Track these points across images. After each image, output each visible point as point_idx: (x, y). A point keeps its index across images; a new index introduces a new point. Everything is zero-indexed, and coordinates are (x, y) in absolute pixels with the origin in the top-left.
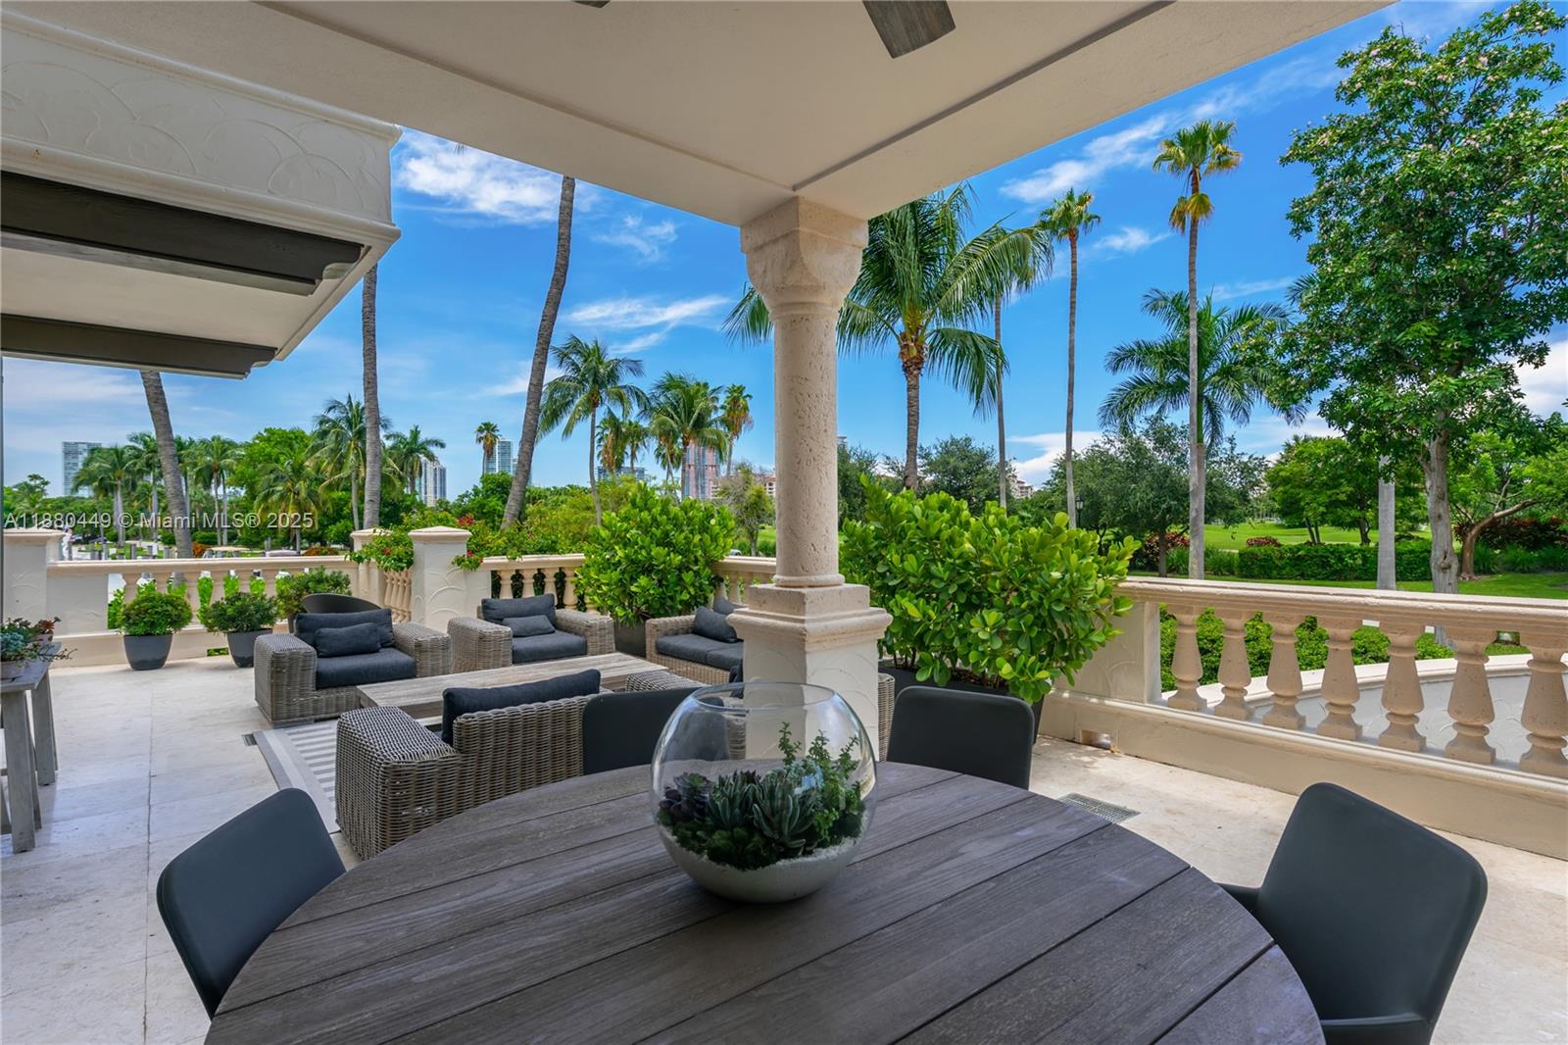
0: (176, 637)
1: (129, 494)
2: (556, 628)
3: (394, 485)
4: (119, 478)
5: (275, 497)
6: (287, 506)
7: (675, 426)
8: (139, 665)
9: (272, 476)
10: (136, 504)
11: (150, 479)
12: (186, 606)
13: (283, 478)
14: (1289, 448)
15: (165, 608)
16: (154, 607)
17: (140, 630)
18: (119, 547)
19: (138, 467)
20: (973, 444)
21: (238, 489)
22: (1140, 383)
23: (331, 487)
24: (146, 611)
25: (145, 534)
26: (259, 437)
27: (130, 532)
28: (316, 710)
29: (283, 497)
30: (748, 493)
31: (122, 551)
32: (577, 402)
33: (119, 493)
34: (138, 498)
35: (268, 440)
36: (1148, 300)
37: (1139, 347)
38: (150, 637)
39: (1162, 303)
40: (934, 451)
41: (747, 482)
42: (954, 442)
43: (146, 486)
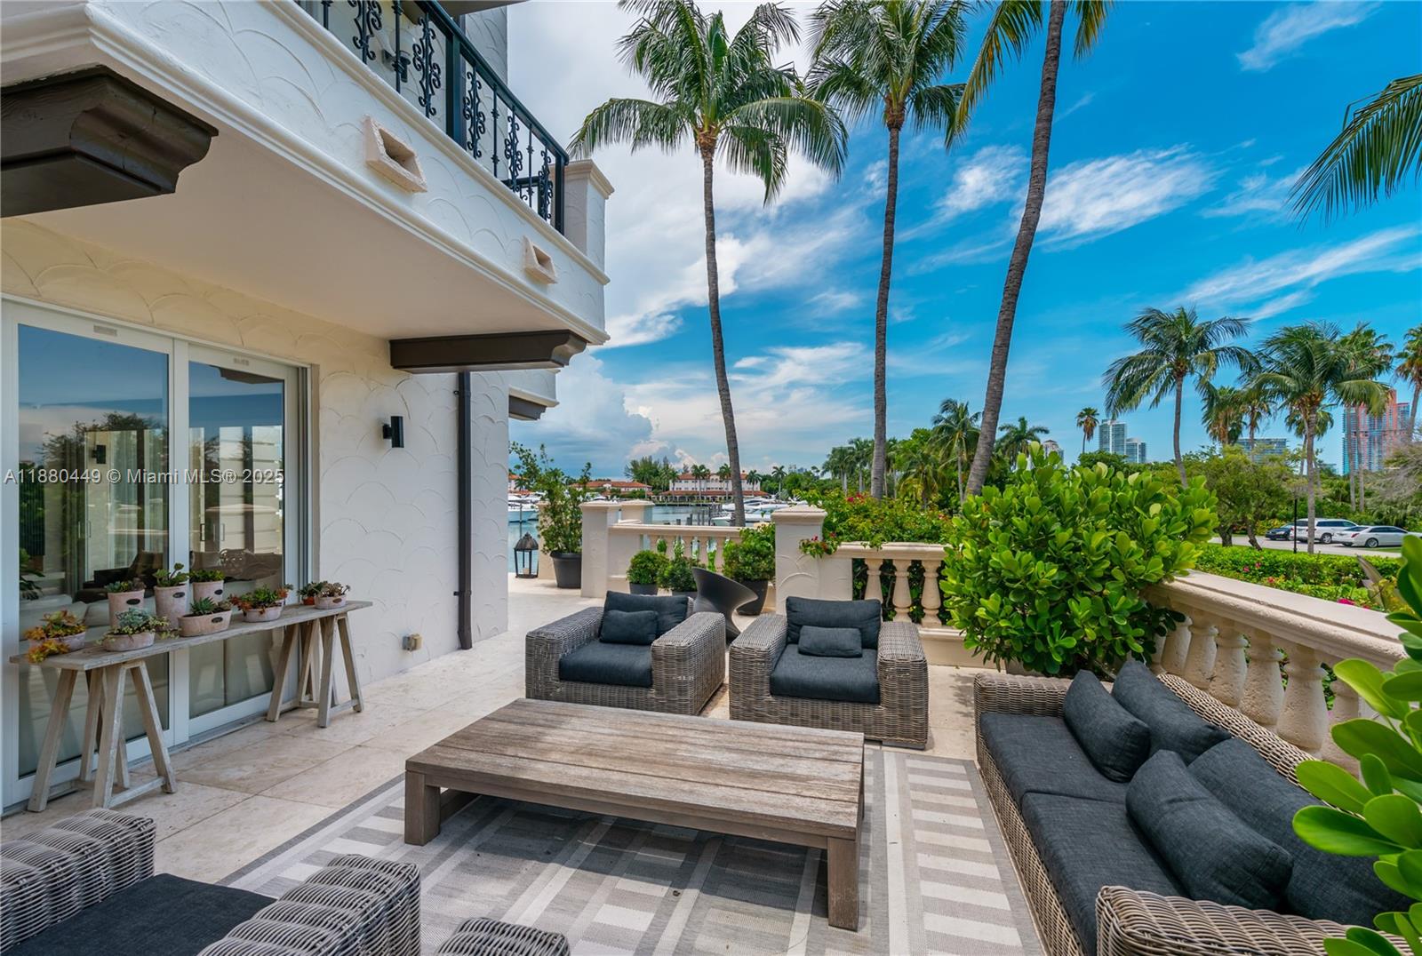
13: (915, 462)
29: (916, 477)
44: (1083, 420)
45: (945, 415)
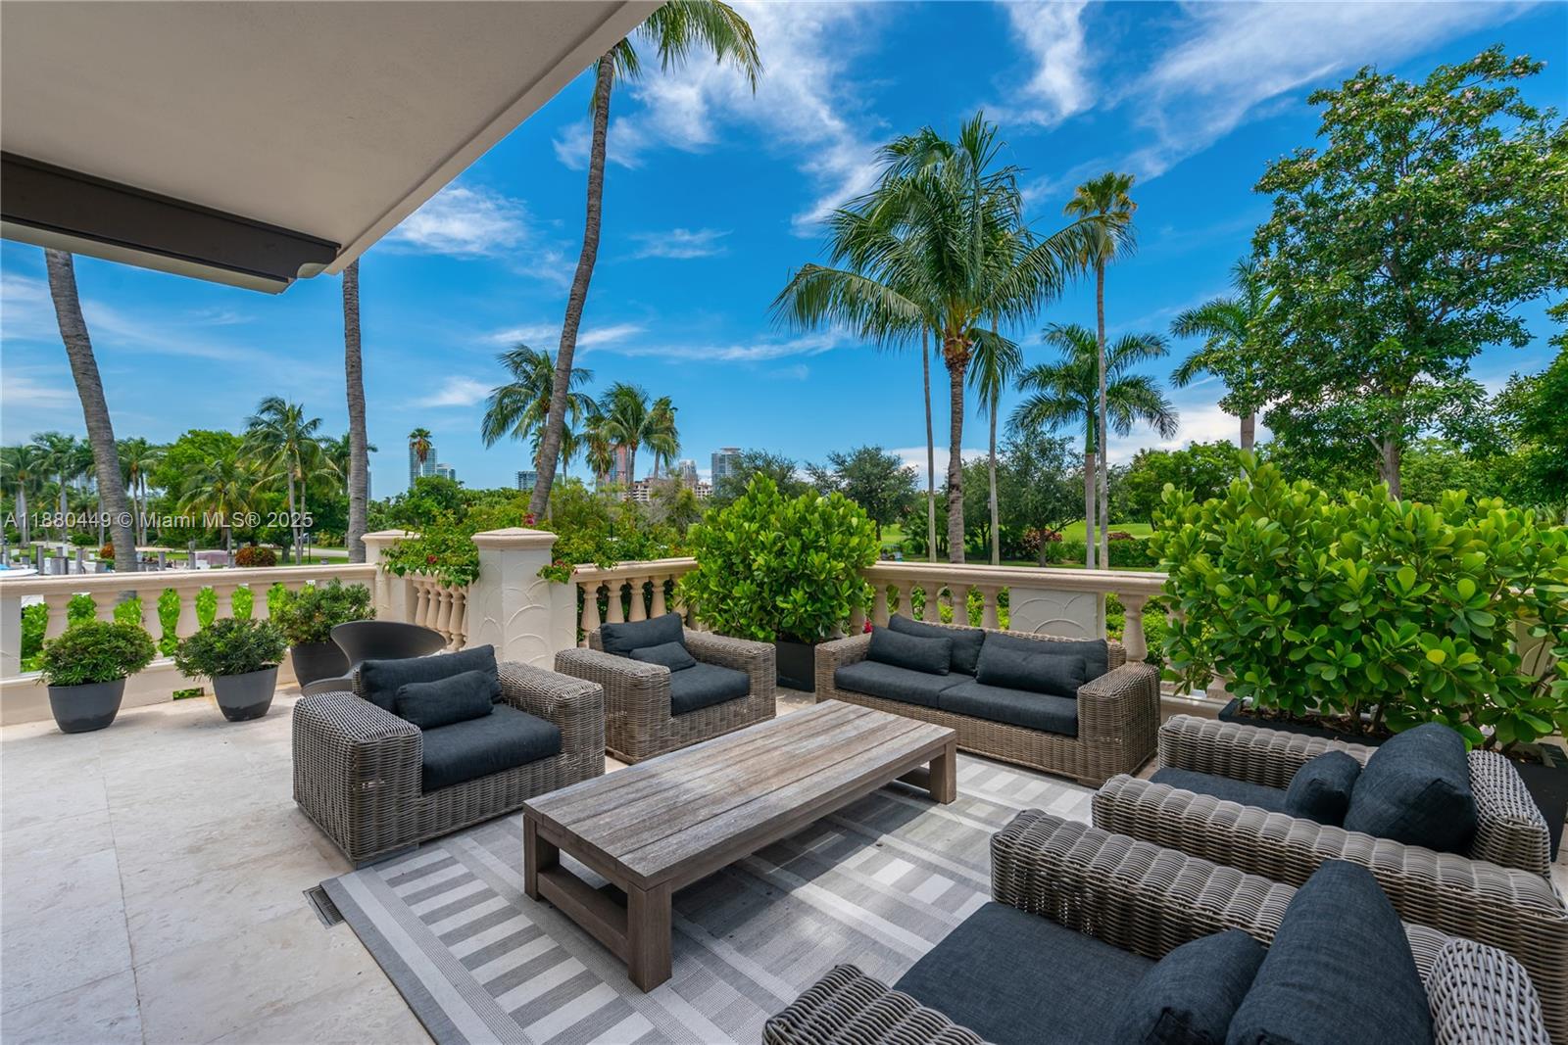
0: (132, 681)
1: (34, 494)
2: (698, 660)
3: (333, 486)
4: (22, 478)
5: (204, 497)
6: (217, 506)
7: (624, 432)
8: (74, 724)
9: (200, 477)
10: (41, 505)
11: (57, 479)
12: (146, 637)
13: (212, 478)
14: (1137, 459)
15: (114, 643)
16: (97, 643)
17: (75, 676)
18: (23, 548)
19: (45, 467)
20: (882, 453)
21: (159, 490)
22: (1040, 401)
23: (266, 488)
24: (85, 650)
25: (52, 534)
26: (184, 439)
27: (34, 533)
28: (422, 828)
29: (212, 498)
30: (679, 495)
31: (25, 552)
32: (528, 407)
33: (22, 494)
34: (44, 499)
35: (192, 442)
36: (1047, 333)
37: (1041, 371)
38: (90, 687)
39: (1058, 334)
40: (849, 459)
41: (678, 485)
42: (866, 451)
43: (52, 487)
44: (416, 440)
45: (265, 417)
